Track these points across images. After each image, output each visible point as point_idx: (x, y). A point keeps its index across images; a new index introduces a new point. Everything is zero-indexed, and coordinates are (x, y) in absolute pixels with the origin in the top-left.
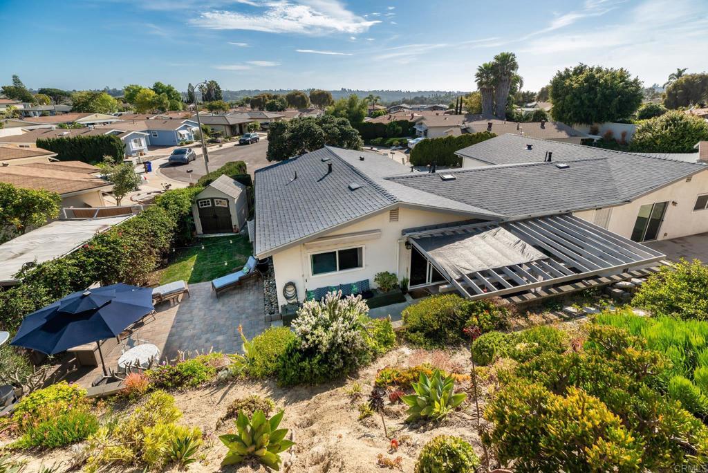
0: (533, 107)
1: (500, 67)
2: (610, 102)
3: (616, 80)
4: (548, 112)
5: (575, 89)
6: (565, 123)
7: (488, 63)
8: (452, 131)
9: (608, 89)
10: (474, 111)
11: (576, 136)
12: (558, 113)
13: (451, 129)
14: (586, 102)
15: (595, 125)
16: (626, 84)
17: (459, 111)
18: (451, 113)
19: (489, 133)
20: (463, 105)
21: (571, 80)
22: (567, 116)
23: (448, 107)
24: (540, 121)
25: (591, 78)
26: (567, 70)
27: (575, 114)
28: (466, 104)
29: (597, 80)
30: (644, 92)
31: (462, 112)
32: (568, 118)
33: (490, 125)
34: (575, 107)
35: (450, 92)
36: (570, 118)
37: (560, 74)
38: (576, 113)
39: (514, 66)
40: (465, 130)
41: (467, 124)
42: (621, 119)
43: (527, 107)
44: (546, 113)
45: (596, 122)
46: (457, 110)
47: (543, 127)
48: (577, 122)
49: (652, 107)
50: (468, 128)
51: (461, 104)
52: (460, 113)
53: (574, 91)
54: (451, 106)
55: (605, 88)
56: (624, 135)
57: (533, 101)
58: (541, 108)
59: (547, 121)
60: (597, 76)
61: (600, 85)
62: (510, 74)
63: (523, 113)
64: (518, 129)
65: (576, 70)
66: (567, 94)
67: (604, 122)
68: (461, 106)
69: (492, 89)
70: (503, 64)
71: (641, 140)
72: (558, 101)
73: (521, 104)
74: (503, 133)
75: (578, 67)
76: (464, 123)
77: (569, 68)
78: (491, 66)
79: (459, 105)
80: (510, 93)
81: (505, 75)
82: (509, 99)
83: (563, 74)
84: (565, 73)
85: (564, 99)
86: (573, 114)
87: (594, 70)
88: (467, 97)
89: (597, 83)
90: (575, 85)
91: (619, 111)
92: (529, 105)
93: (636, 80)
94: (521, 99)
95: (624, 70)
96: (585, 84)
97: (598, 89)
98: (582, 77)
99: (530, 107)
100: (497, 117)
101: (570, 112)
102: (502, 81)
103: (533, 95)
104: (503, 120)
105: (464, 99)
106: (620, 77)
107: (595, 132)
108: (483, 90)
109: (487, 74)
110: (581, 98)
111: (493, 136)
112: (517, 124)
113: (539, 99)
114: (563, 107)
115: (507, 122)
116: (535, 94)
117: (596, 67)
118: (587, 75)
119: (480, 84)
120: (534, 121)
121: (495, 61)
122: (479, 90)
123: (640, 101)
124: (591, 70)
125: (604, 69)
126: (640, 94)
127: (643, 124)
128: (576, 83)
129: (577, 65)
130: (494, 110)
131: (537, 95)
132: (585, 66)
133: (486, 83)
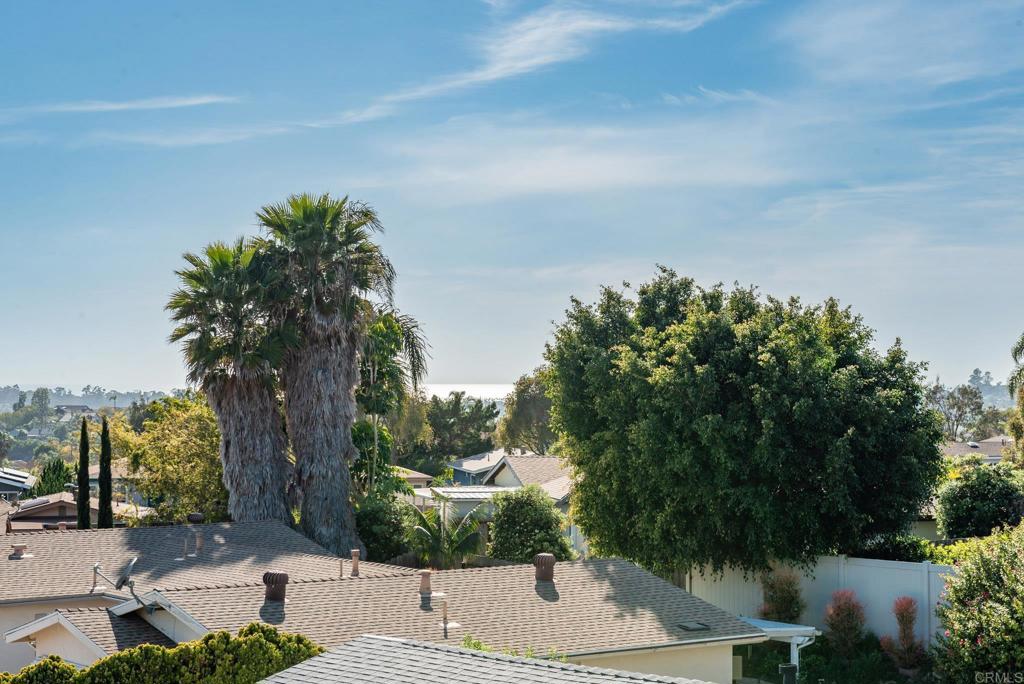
0: (490, 478)
1: (293, 268)
2: (819, 454)
3: (820, 353)
4: (563, 504)
5: (664, 390)
6: (649, 565)
7: (231, 245)
8: (57, 627)
9: (796, 395)
10: (186, 506)
11: (705, 629)
12: (608, 509)
13: (51, 619)
14: (720, 454)
15: (782, 570)
16: (863, 373)
17: (94, 503)
18: (51, 518)
19: (271, 636)
20: (120, 468)
21: (638, 349)
22: (653, 525)
23: (31, 481)
24: (529, 558)
25: (719, 339)
26: (611, 299)
27: (688, 518)
28: (136, 461)
29: (746, 353)
30: (939, 410)
31: (118, 509)
32: (656, 535)
33: (276, 587)
34: (677, 479)
35: (41, 395)
36: (666, 534)
37: (582, 318)
38: (686, 514)
39: (366, 267)
40: (135, 624)
41: (144, 589)
42: (879, 539)
43: (462, 478)
44: (556, 512)
45: (780, 554)
46: (83, 498)
47: (546, 586)
48: (699, 556)
49: (985, 479)
50: (157, 608)
51: (105, 461)
52: (106, 520)
53: (658, 401)
54: (54, 476)
55: (784, 389)
56: (906, 613)
57: (488, 447)
58: (528, 485)
59: (563, 554)
60: (741, 330)
61: (761, 376)
62: (351, 307)
63: (446, 513)
64: (426, 604)
65: (649, 300)
66: (631, 414)
67: (812, 555)
68: (105, 478)
69: (266, 384)
70: (311, 254)
71: (974, 640)
72: (597, 453)
73: (431, 463)
74: (347, 632)
75: (658, 288)
76: (123, 582)
77: (617, 289)
78: (246, 260)
79: (94, 470)
80: (369, 404)
81: (325, 311)
82: (363, 436)
83: (597, 315)
84: (606, 310)
85: (622, 441)
86: (676, 515)
87: (725, 303)
88: (138, 427)
89: (745, 364)
90: (660, 375)
91: (864, 499)
92: (471, 465)
93: (896, 358)
94: (427, 435)
95: (841, 308)
96: (699, 369)
97: (758, 393)
98: (681, 335)
99: (477, 478)
100: (312, 538)
101: (658, 505)
102: (315, 341)
103: (483, 413)
104: (344, 554)
105: (121, 432)
106: (837, 340)
107: (785, 607)
108: (218, 388)
109: (231, 298)
110: (695, 436)
111: (298, 652)
112: (415, 576)
113: (513, 436)
114: (624, 481)
115: (367, 568)
116: (491, 411)
117: (728, 290)
118: (699, 324)
119: (202, 354)
120: (505, 555)
121: (267, 234)
122: (197, 387)
123: (934, 455)
124: (713, 301)
125: (762, 301)
126: (927, 420)
127: (969, 564)
128: (661, 362)
129: (649, 278)
130: (290, 503)
131: (504, 414)
132: (686, 285)
133: (232, 349)
